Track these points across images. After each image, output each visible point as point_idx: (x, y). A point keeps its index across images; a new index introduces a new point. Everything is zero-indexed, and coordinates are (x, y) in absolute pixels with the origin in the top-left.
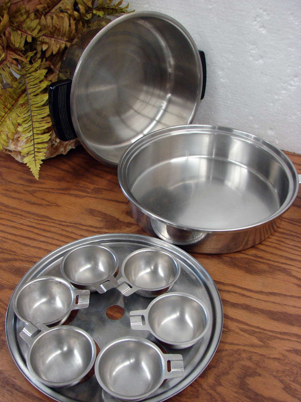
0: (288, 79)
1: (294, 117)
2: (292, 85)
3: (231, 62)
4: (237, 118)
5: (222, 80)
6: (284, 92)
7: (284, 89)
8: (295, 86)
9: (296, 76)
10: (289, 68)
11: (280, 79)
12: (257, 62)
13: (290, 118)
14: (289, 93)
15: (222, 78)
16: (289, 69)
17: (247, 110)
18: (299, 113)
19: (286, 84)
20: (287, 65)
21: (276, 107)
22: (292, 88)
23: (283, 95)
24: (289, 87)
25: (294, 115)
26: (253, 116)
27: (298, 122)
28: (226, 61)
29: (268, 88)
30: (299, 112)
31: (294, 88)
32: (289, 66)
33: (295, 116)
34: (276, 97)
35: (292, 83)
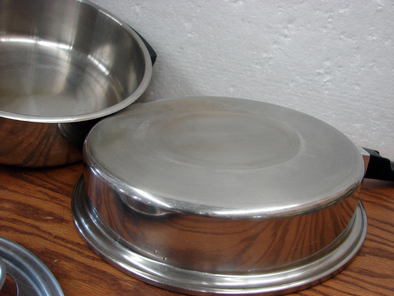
0: (280, 26)
1: (291, 85)
2: (286, 36)
3: (200, 7)
4: (213, 91)
5: (189, 35)
6: (275, 46)
7: (275, 42)
8: (290, 37)
9: (291, 21)
10: (280, 9)
11: (269, 27)
12: (236, 5)
13: (287, 86)
14: (283, 48)
15: (190, 33)
16: (280, 11)
17: (226, 78)
18: (299, 78)
19: (278, 34)
20: (277, 5)
21: (266, 70)
22: (286, 39)
23: (274, 52)
24: (282, 38)
25: (292, 81)
26: (233, 86)
27: (298, 91)
28: (193, 6)
29: (253, 42)
30: (299, 76)
31: (289, 39)
32: (280, 7)
33: (294, 82)
34: (265, 55)
35: (286, 32)
